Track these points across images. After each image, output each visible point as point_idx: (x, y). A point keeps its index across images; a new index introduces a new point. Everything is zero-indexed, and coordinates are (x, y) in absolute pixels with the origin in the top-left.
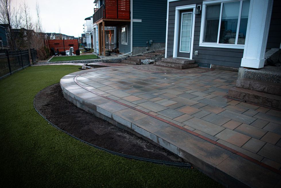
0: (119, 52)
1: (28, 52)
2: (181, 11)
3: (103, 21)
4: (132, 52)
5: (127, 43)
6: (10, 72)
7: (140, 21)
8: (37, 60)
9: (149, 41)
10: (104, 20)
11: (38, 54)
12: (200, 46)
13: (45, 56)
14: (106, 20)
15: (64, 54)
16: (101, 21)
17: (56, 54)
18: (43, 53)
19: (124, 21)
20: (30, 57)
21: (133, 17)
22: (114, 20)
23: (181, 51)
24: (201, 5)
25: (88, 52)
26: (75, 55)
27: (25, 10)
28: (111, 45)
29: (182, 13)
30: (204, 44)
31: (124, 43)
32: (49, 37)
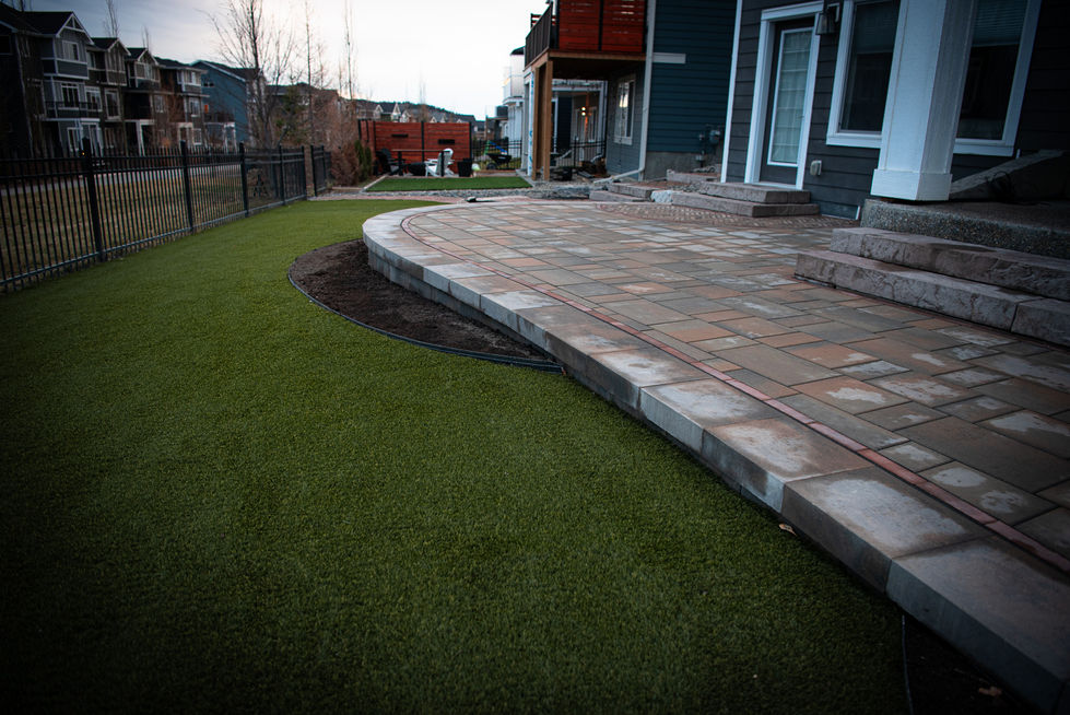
0: (605, 171)
1: (303, 156)
2: (778, 26)
3: (550, 59)
4: (644, 171)
5: (631, 138)
6: (246, 208)
7: (680, 59)
8: (329, 185)
9: (709, 131)
10: (552, 55)
11: (336, 166)
12: (828, 143)
13: (356, 173)
14: (558, 55)
15: (420, 170)
16: (544, 59)
17: (394, 168)
18: (349, 161)
19: (623, 58)
20: (309, 175)
21: (654, 46)
22: (588, 57)
23: (772, 161)
24: (838, 4)
25: (502, 166)
26: (457, 176)
27: (305, 21)
28: (588, 146)
29: (783, 32)
30: (840, 137)
31: (622, 138)
32: (385, 116)
